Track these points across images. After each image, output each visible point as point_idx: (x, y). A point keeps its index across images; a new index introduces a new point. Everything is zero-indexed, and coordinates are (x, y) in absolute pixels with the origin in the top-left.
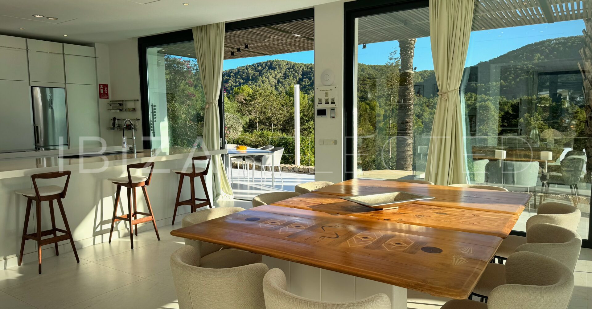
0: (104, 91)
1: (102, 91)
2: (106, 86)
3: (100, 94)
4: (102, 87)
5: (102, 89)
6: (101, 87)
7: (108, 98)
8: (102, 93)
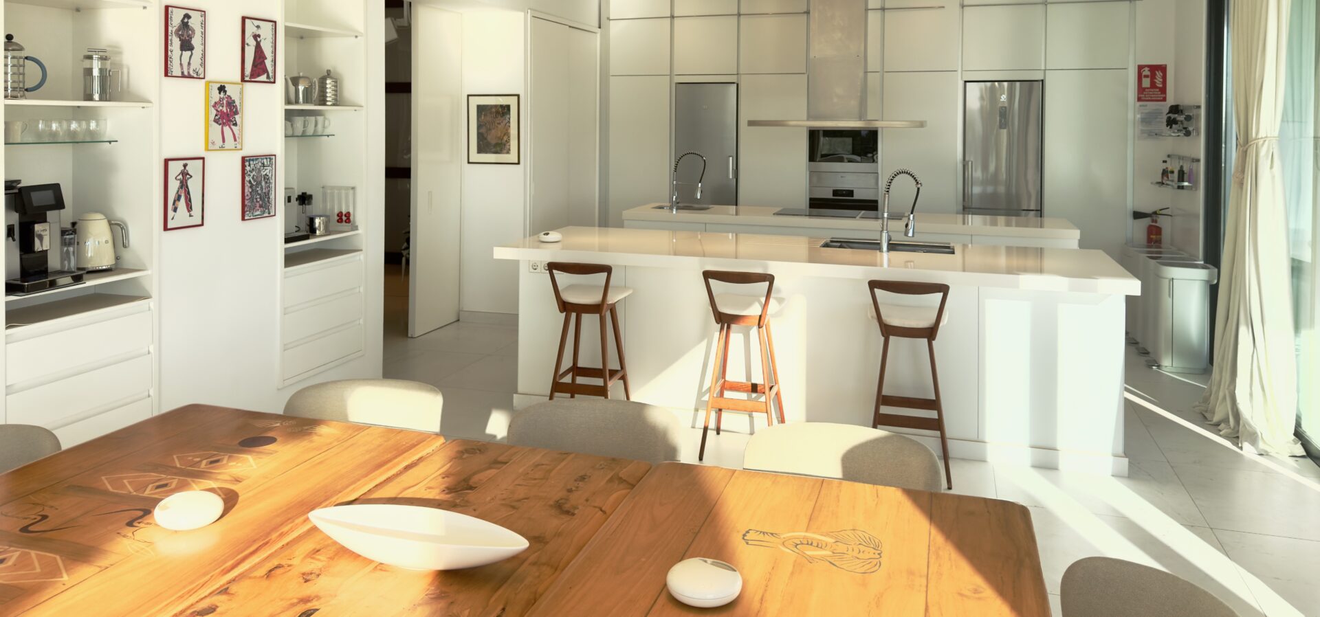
0: (1153, 85)
1: (1146, 83)
2: (1163, 69)
3: (1141, 89)
4: (1148, 73)
5: (1146, 76)
6: (1144, 73)
7: (1164, 99)
8: (1148, 88)
